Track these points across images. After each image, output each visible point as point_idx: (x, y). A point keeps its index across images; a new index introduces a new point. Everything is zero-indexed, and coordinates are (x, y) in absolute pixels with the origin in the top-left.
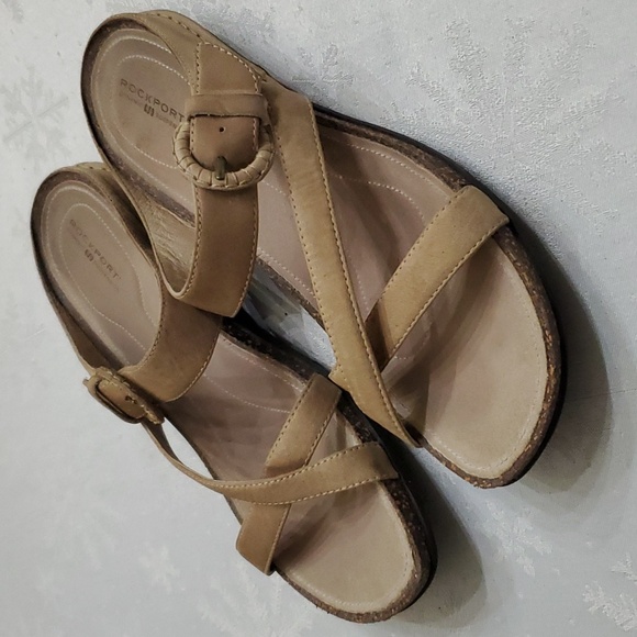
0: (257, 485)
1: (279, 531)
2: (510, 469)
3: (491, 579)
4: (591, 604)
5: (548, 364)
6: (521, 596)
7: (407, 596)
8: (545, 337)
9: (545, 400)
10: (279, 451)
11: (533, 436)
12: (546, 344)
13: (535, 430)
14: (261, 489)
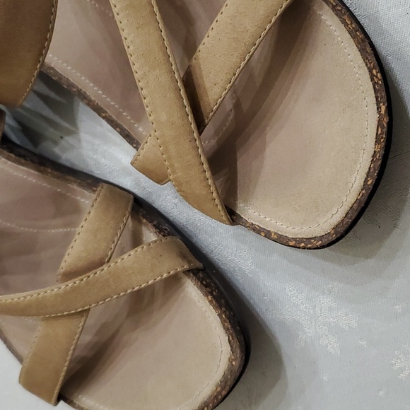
0: (52, 290)
1: (73, 347)
2: (342, 221)
3: (293, 367)
4: (402, 370)
5: (378, 103)
6: (325, 378)
7: (222, 389)
8: (372, 77)
9: (377, 141)
10: (75, 253)
11: (366, 181)
12: (374, 84)
13: (368, 174)
14: (57, 295)
